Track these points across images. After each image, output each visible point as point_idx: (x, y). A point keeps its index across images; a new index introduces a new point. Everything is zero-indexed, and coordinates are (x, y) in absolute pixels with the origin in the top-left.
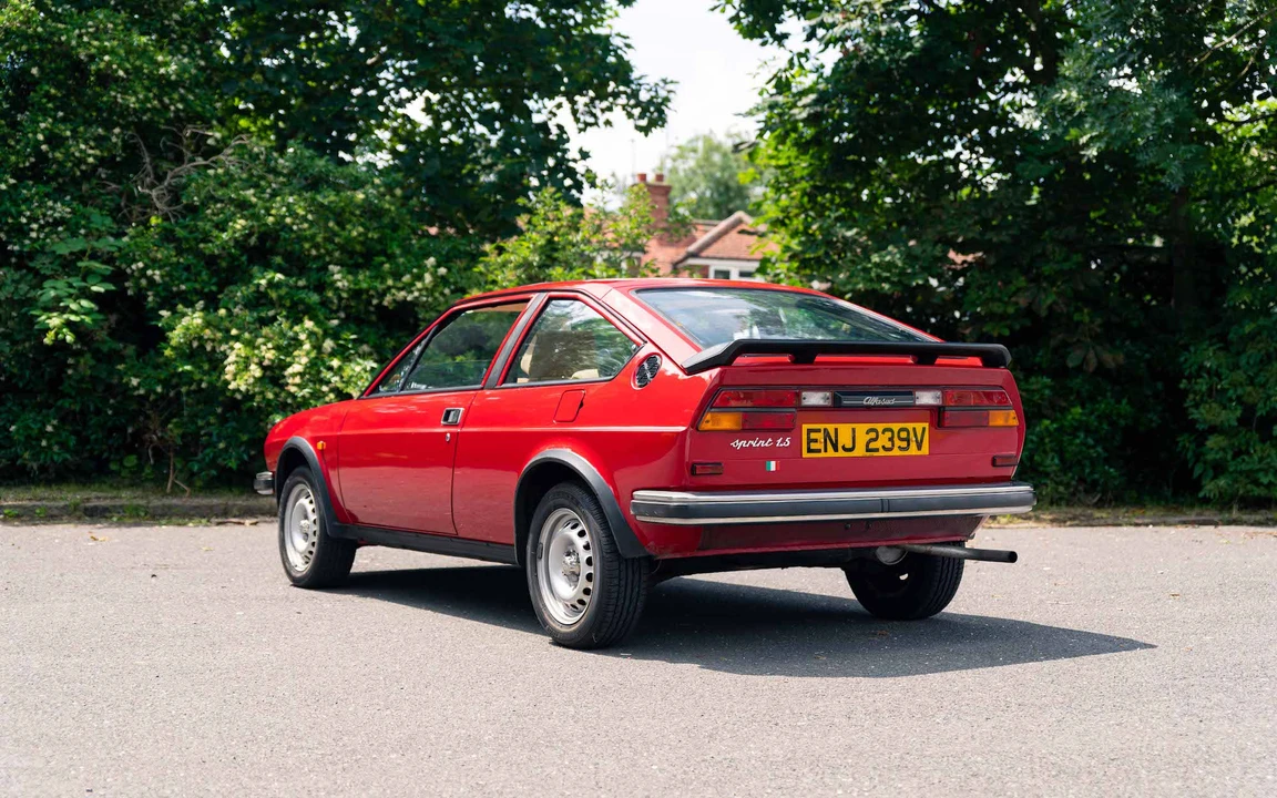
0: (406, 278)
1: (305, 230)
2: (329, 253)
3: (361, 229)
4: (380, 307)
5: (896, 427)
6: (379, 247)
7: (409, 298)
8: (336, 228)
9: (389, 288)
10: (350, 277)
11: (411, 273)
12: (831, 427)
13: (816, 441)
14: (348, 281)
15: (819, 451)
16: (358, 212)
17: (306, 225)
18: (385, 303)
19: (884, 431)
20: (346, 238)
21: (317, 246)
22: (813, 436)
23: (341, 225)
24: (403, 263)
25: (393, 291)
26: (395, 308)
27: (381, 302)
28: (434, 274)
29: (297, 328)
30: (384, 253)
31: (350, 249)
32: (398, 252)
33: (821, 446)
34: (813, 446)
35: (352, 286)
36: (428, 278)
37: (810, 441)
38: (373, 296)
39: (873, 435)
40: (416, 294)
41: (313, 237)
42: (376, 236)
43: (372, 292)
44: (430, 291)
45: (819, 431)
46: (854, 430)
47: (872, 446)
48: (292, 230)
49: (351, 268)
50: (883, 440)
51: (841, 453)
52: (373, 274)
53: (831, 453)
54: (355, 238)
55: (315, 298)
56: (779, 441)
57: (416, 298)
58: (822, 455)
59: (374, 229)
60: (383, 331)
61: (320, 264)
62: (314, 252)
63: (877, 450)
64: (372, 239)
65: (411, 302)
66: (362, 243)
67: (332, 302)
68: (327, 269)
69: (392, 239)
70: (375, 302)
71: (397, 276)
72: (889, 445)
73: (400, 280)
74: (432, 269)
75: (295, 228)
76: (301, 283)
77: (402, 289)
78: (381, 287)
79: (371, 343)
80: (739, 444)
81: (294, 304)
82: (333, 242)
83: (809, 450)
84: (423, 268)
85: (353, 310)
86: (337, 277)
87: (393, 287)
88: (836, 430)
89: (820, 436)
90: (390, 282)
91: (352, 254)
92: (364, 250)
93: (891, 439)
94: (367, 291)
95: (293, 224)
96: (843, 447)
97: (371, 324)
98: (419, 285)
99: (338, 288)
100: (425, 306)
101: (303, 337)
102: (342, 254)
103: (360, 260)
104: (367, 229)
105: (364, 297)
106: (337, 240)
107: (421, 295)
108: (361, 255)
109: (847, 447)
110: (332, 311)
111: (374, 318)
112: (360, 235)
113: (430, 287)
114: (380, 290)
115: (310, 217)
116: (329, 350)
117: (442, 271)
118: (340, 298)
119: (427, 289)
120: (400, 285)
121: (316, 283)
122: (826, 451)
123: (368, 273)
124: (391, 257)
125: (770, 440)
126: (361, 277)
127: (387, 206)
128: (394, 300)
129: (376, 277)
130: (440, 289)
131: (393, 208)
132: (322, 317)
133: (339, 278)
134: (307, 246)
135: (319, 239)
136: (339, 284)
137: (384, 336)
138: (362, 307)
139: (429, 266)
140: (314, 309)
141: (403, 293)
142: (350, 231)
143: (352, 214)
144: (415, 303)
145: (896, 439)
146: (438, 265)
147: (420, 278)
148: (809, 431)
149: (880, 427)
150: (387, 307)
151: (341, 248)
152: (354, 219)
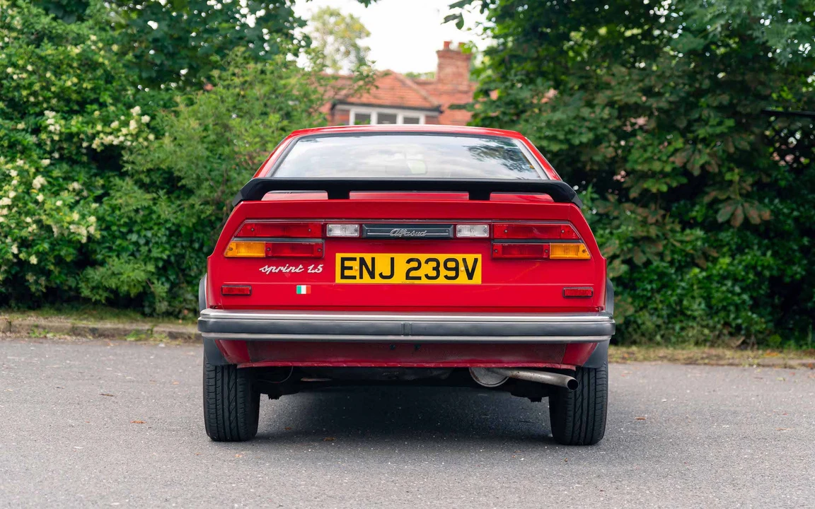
0: (115, 124)
1: (24, 79)
2: (47, 100)
3: (75, 80)
4: (89, 148)
5: (442, 257)
6: (93, 96)
7: (116, 142)
8: (53, 78)
9: (98, 133)
10: (63, 122)
11: (119, 119)
12: (368, 257)
13: (351, 268)
14: (60, 126)
15: (354, 277)
16: (75, 65)
17: (25, 75)
18: (94, 146)
19: (427, 262)
20: (60, 87)
21: (35, 94)
22: (347, 264)
23: (58, 74)
24: (114, 112)
25: (101, 135)
26: (102, 151)
27: (90, 145)
28: (138, 121)
29: (9, 166)
30: (96, 101)
31: (66, 97)
32: (110, 101)
33: (357, 274)
34: (347, 273)
35: (63, 130)
36: (133, 124)
37: (343, 268)
38: (83, 140)
39: (415, 264)
40: (122, 139)
41: (31, 85)
42: (89, 86)
43: (82, 136)
44: (136, 137)
45: (354, 259)
46: (392, 259)
47: (412, 274)
48: (12, 78)
49: (67, 114)
50: (428, 269)
51: (378, 280)
52: (85, 120)
53: (367, 280)
54: (69, 88)
55: (32, 139)
56: (311, 267)
57: (122, 142)
58: (358, 281)
59: (90, 80)
60: (94, 171)
61: (37, 110)
62: (32, 99)
63: (419, 278)
64: (86, 89)
65: (117, 146)
66: (78, 93)
67: (46, 144)
68: (43, 115)
69: (106, 90)
70: (85, 144)
71: (107, 122)
72: (434, 274)
73: (109, 126)
74: (137, 117)
75: (15, 77)
76: (21, 126)
77: (111, 134)
78: (90, 131)
79: (81, 182)
80: (267, 269)
81: (12, 145)
82: (49, 90)
83: (343, 277)
84: (129, 115)
85: (66, 151)
86: (50, 121)
87: (102, 132)
88: (373, 259)
89: (356, 265)
90: (99, 127)
91: (68, 101)
92: (79, 98)
93: (437, 269)
94: (78, 134)
95: (14, 73)
96: (381, 275)
97: (83, 164)
98: (124, 131)
99: (50, 132)
100: (131, 150)
101: (14, 173)
102: (59, 101)
103: (76, 108)
104: (81, 79)
105: (75, 140)
106: (53, 89)
107: (126, 140)
108: (78, 103)
109: (384, 274)
110: (45, 152)
111: (85, 159)
112: (75, 85)
113: (134, 132)
114: (90, 135)
115: (30, 68)
116: (39, 186)
117: (146, 119)
118: (53, 141)
119: (132, 135)
120: (108, 130)
121: (33, 127)
122: (361, 277)
123: (80, 119)
124: (103, 105)
125: (301, 266)
126: (73, 122)
127: (101, 60)
128: (102, 144)
129: (87, 123)
130: (144, 135)
131: (106, 62)
132: (35, 157)
133: (52, 121)
134: (25, 93)
135: (37, 87)
136: (51, 128)
137: (95, 175)
138: (73, 149)
139: (134, 114)
140: (30, 149)
141: (111, 138)
142: (65, 81)
143: (71, 66)
144: (121, 147)
145: (442, 268)
146: (143, 114)
147: (126, 124)
148: (343, 260)
149: (423, 257)
150: (95, 150)
151: (56, 95)
152: (71, 71)
